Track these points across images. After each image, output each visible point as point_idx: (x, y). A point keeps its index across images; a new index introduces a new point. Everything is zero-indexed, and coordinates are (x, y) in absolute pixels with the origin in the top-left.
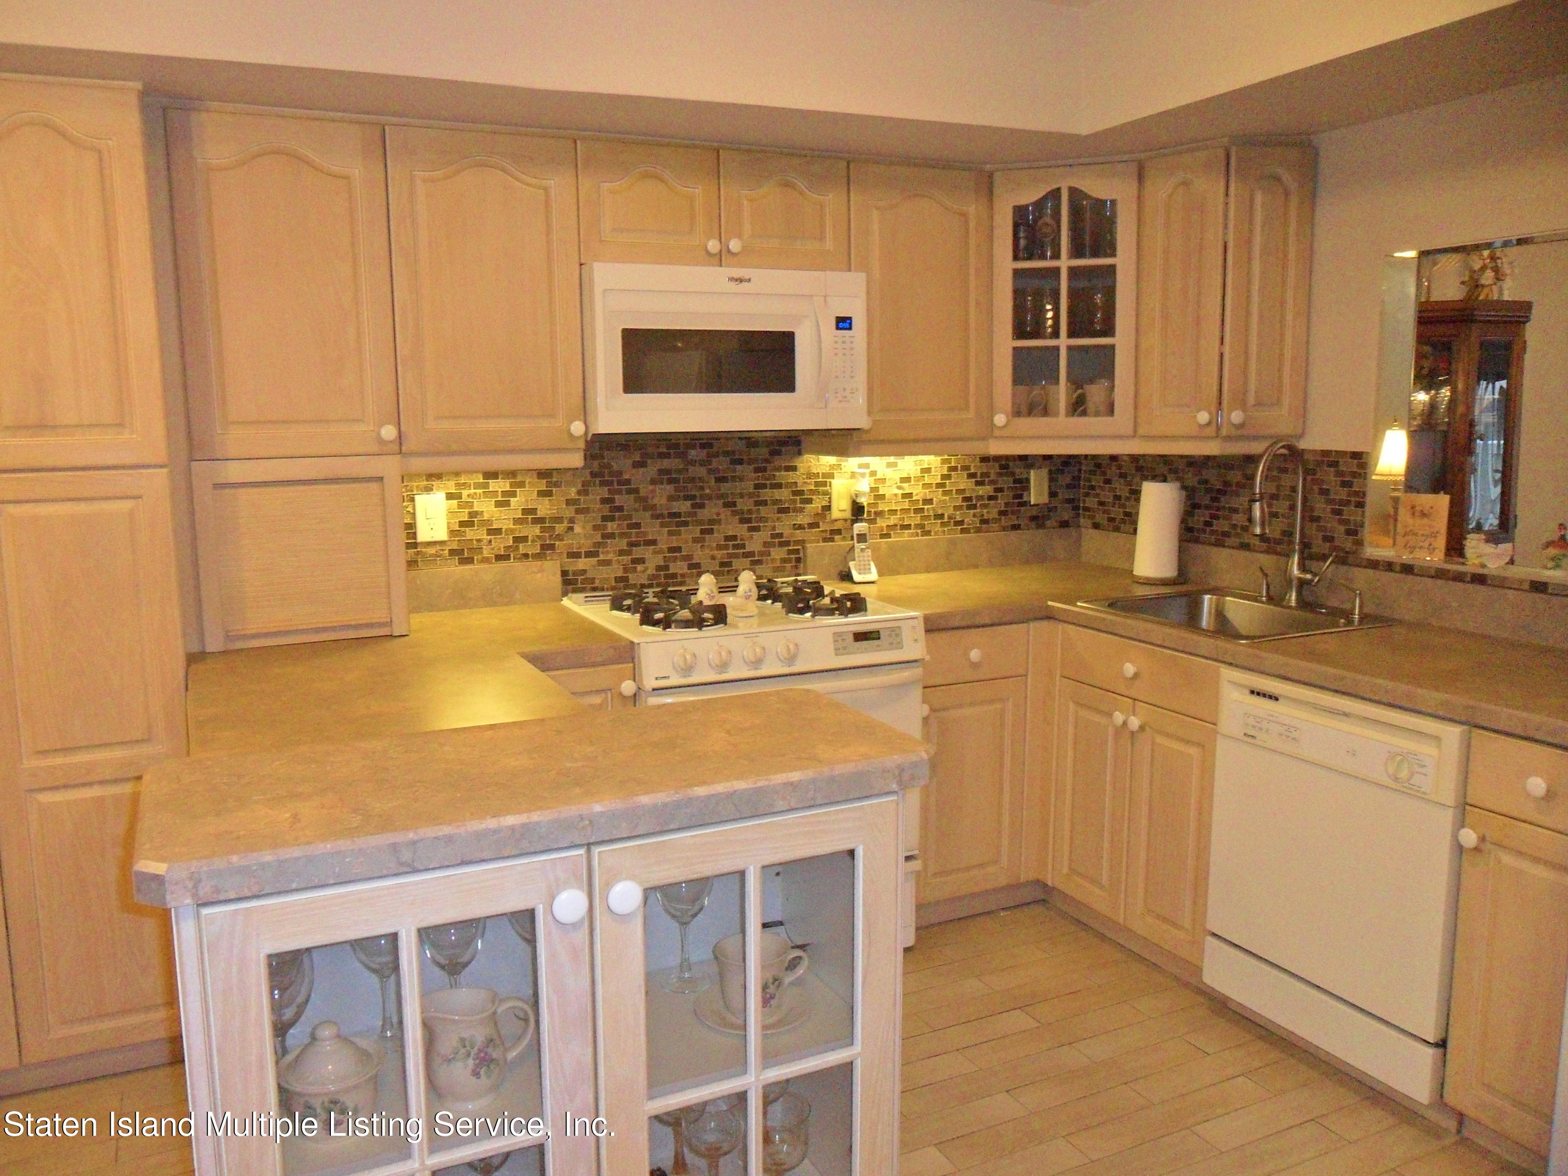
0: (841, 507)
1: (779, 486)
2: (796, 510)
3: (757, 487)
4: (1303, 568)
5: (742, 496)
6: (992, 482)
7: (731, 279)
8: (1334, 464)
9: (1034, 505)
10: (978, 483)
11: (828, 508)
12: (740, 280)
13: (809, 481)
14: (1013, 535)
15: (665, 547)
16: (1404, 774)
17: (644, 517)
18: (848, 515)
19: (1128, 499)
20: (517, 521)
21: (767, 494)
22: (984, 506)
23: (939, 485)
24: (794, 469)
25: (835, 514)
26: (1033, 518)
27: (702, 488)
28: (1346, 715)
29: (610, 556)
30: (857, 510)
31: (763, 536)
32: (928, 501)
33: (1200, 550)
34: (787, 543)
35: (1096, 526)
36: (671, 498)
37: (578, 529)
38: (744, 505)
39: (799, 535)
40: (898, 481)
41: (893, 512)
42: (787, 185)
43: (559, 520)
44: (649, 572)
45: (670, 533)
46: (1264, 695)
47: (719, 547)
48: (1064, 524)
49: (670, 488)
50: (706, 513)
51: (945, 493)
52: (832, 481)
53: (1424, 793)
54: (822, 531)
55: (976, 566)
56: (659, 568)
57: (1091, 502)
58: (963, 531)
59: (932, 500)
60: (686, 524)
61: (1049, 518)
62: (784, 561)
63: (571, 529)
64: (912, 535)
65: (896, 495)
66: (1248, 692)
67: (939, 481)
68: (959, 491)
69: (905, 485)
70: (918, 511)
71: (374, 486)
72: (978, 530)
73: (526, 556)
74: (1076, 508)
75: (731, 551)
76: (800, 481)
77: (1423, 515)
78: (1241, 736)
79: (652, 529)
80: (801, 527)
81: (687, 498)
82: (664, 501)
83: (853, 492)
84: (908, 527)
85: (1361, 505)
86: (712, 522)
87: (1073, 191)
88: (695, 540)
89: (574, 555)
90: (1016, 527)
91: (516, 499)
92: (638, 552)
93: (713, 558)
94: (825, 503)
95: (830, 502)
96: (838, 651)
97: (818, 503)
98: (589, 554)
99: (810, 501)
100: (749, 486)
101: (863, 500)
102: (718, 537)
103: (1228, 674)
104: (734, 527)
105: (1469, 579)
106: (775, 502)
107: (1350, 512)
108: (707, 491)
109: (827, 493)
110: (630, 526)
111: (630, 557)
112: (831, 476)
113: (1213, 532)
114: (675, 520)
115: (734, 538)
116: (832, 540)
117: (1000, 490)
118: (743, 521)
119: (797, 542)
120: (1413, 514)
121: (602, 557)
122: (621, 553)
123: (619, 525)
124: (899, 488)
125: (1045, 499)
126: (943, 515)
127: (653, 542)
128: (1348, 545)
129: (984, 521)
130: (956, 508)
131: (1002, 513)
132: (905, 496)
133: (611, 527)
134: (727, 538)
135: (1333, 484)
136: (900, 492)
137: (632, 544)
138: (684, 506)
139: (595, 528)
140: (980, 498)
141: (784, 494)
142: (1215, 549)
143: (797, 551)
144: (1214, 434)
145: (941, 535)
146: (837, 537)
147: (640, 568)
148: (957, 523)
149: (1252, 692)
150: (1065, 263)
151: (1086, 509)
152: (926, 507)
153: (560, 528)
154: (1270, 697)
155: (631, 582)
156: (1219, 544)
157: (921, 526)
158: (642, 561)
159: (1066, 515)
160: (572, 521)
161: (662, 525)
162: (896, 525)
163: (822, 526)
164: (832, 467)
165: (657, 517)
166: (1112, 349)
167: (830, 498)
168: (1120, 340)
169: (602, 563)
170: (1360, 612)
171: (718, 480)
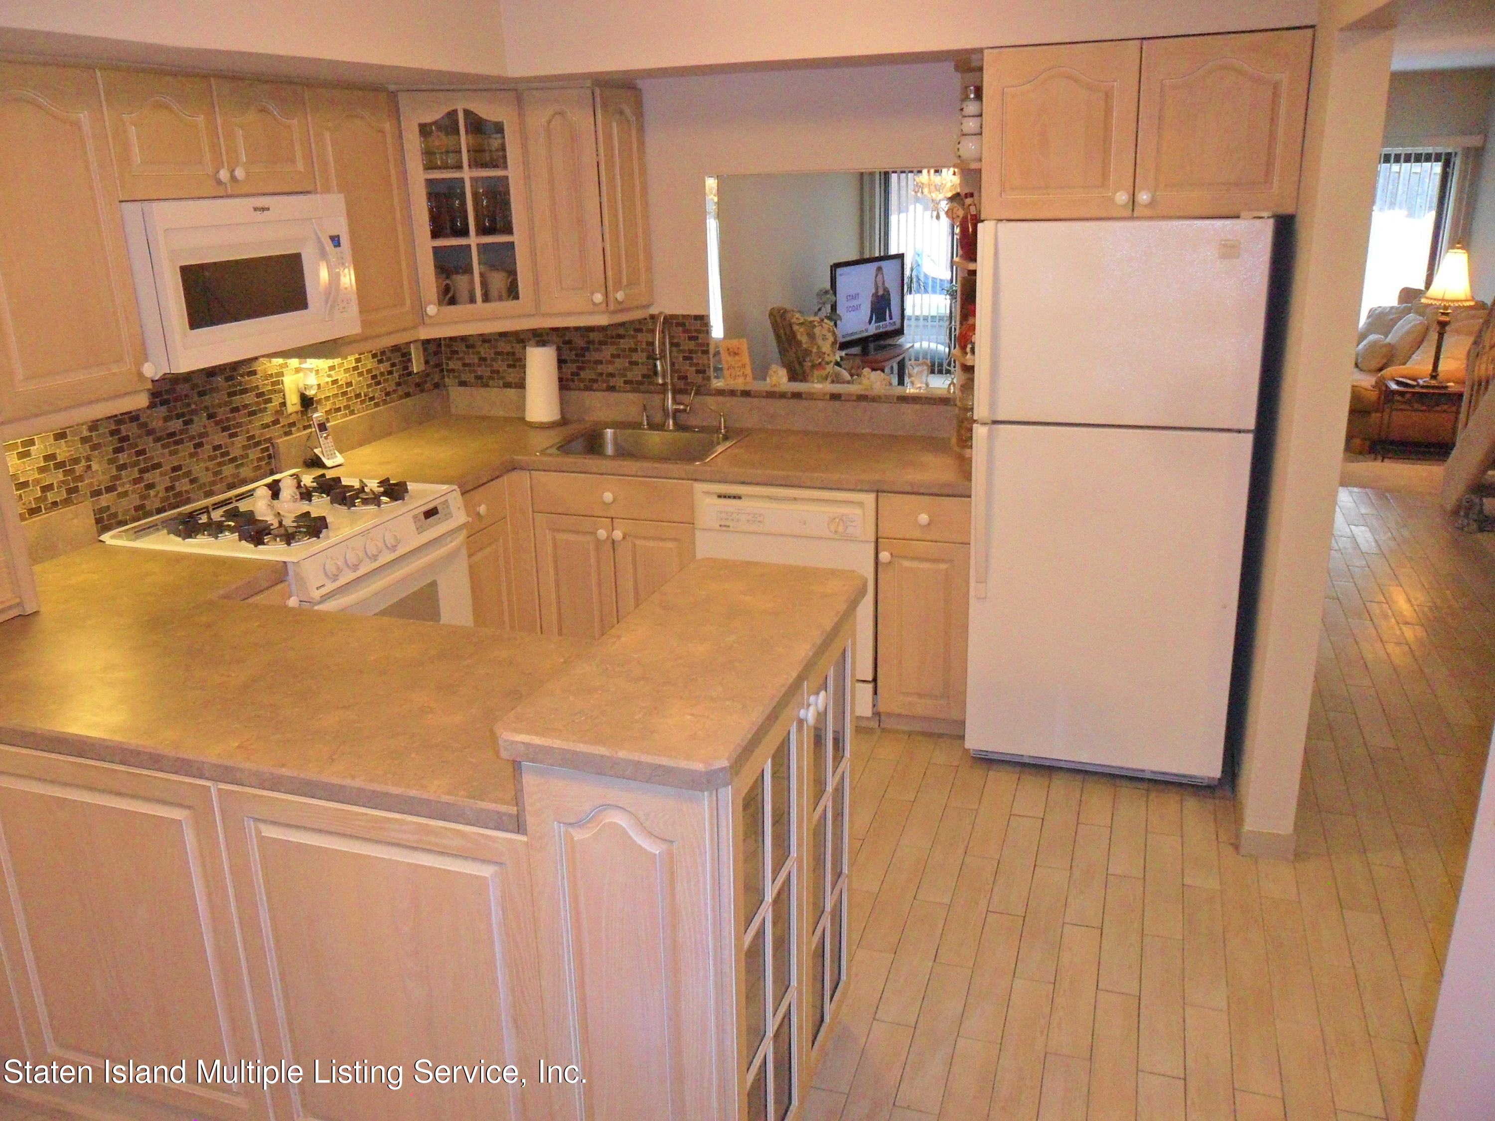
0: (293, 401)
1: (245, 391)
2: (261, 411)
3: (231, 395)
4: (675, 401)
5: (219, 406)
6: (389, 359)
8: (683, 325)
9: (417, 373)
10: (380, 362)
11: (284, 404)
12: (264, 209)
13: (266, 382)
14: (408, 401)
15: (169, 468)
16: (841, 529)
17: (148, 442)
18: (298, 407)
19: (493, 360)
20: (40, 470)
21: (237, 400)
22: (386, 380)
23: (356, 368)
24: (254, 373)
25: (290, 409)
26: (418, 385)
27: (189, 405)
28: (795, 499)
29: (128, 487)
30: (307, 402)
31: (240, 441)
32: (349, 384)
33: (574, 394)
34: (258, 444)
35: (463, 384)
36: (166, 419)
37: (95, 466)
38: (223, 414)
39: (267, 433)
40: (327, 370)
41: (327, 398)
42: (263, 110)
43: (77, 461)
44: (161, 495)
45: (172, 453)
46: (729, 497)
47: (211, 458)
48: (436, 386)
49: (163, 410)
50: (195, 428)
51: (360, 374)
52: (284, 379)
53: (855, 537)
54: (283, 427)
55: (390, 434)
56: (167, 489)
57: (452, 365)
58: (377, 405)
59: (351, 382)
60: (181, 442)
61: (426, 382)
62: (260, 459)
63: (89, 467)
64: (346, 415)
65: (327, 383)
66: (716, 497)
67: (354, 365)
68: (369, 371)
69: (332, 373)
70: (344, 394)
72: (385, 402)
73: (55, 504)
74: (442, 370)
75: (219, 460)
76: (260, 383)
77: (736, 354)
78: (718, 528)
79: (157, 452)
80: (266, 426)
81: (178, 416)
82: (161, 423)
83: (301, 385)
84: (338, 410)
85: (706, 352)
86: (201, 435)
87: (467, 112)
88: (192, 455)
89: (97, 493)
90: (407, 395)
91: (35, 447)
92: (149, 477)
93: (207, 469)
94: (281, 400)
95: (284, 399)
96: (420, 530)
97: (276, 403)
98: (109, 489)
99: (270, 401)
100: (223, 396)
101: (311, 393)
102: (208, 447)
103: (699, 487)
104: (219, 438)
105: (790, 396)
106: (245, 406)
107: (698, 358)
108: (193, 407)
109: (282, 391)
110: (139, 453)
111: (142, 485)
112: (281, 374)
113: (581, 380)
114: (172, 439)
115: (219, 447)
116: (290, 433)
117: (393, 365)
118: (224, 429)
119: (266, 441)
120: (729, 354)
121: (120, 490)
122: (136, 481)
123: (129, 455)
124: (329, 376)
125: (422, 367)
126: (360, 394)
127: (158, 466)
128: (699, 379)
129: (388, 394)
130: (369, 386)
131: (398, 384)
132: (335, 382)
133: (123, 458)
134: (217, 448)
135: (683, 338)
136: (330, 380)
137: (142, 471)
138: (176, 425)
139: (111, 461)
140: (382, 374)
141: (249, 398)
142: (586, 394)
143: (267, 449)
144: (604, 310)
145: (362, 413)
146: (293, 429)
147: (152, 493)
148: (372, 399)
149: (720, 496)
150: (467, 174)
151: (453, 371)
152: (348, 389)
153: (79, 469)
154: (735, 497)
155: (148, 508)
156: (588, 389)
157: (347, 407)
158: (150, 486)
159: (437, 378)
160: (88, 459)
161: (164, 447)
162: (331, 410)
163: (283, 422)
164: (281, 366)
165: (157, 440)
166: (511, 245)
167: (284, 395)
168: (518, 237)
169: (125, 494)
170: (725, 427)
171: (202, 394)
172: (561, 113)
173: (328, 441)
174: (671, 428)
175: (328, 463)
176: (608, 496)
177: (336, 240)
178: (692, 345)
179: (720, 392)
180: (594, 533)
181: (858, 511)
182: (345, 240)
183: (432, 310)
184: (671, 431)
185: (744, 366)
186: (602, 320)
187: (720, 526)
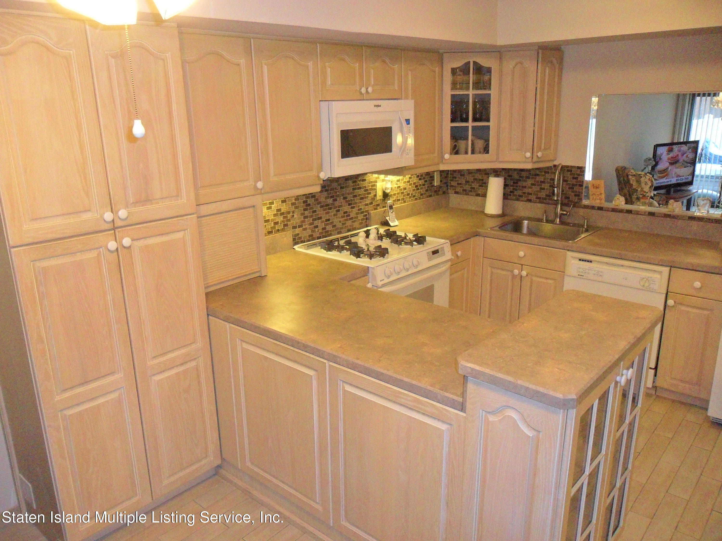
0: (380, 194)
1: (360, 188)
2: (365, 198)
3: (354, 189)
4: (561, 209)
5: (349, 194)
6: (424, 178)
7: (375, 106)
8: (571, 171)
9: (436, 186)
10: (420, 179)
11: (375, 195)
12: (378, 106)
13: (369, 185)
14: (430, 199)
15: (324, 220)
16: (647, 284)
17: (318, 208)
18: (382, 198)
19: (473, 182)
20: (275, 215)
21: (356, 192)
22: (421, 188)
23: (409, 182)
24: (365, 180)
25: (378, 198)
26: (435, 191)
27: (336, 193)
28: (622, 266)
29: (307, 226)
30: (386, 195)
31: (355, 210)
32: (405, 189)
33: (511, 202)
34: (362, 213)
35: (456, 193)
36: (326, 198)
37: (295, 216)
38: (350, 197)
39: (367, 208)
40: (396, 181)
41: (395, 194)
42: (384, 61)
43: (289, 213)
44: (320, 231)
45: (326, 213)
46: (585, 261)
47: (342, 217)
48: (444, 193)
49: (325, 194)
50: (337, 203)
51: (410, 185)
52: (377, 184)
53: (655, 290)
54: (374, 206)
55: (421, 213)
56: (323, 229)
57: (453, 183)
58: (416, 199)
59: (406, 188)
60: (330, 209)
61: (439, 191)
62: (362, 220)
63: (293, 216)
64: (402, 203)
65: (395, 187)
66: (578, 260)
67: (408, 180)
68: (414, 183)
69: (398, 183)
70: (402, 193)
71: (251, 209)
72: (420, 198)
73: (278, 230)
74: (447, 186)
75: (345, 218)
76: (367, 185)
77: (597, 188)
78: (577, 276)
79: (320, 212)
80: (367, 205)
81: (332, 197)
82: (324, 200)
83: (384, 188)
84: (399, 200)
85: (581, 186)
86: (340, 206)
87: (475, 63)
89: (294, 227)
90: (430, 196)
91: (274, 205)
92: (316, 223)
93: (340, 222)
94: (375, 194)
95: (376, 193)
96: (430, 259)
97: (372, 195)
98: (300, 226)
99: (370, 193)
100: (351, 190)
101: (388, 191)
102: (341, 212)
103: (570, 254)
104: (347, 208)
106: (359, 195)
107: (576, 188)
108: (338, 193)
109: (376, 189)
110: (313, 212)
111: (313, 226)
112: (376, 182)
113: (514, 195)
114: (327, 207)
115: (346, 212)
116: (376, 209)
117: (426, 181)
118: (349, 205)
119: (366, 211)
120: (594, 188)
121: (304, 227)
122: (311, 224)
123: (309, 212)
124: (397, 184)
125: (439, 183)
126: (409, 194)
127: (320, 218)
128: (576, 199)
129: (422, 195)
130: (414, 190)
131: (427, 191)
132: (399, 187)
133: (307, 213)
134: (345, 213)
135: (570, 178)
136: (397, 186)
137: (314, 220)
138: (330, 201)
139: (302, 214)
140: (420, 185)
141: (361, 192)
142: (516, 202)
143: (366, 215)
144: (531, 161)
145: (409, 202)
146: (378, 207)
147: (316, 230)
148: (414, 196)
149: (580, 260)
150: (471, 92)
151: (452, 186)
152: (404, 191)
153: (289, 216)
154: (588, 261)
155: (314, 236)
156: (518, 200)
157: (403, 199)
158: (317, 227)
159: (445, 189)
160: (293, 212)
161: (324, 210)
162: (395, 200)
163: (374, 203)
164: (376, 178)
165: (322, 207)
166: (488, 127)
167: (376, 191)
168: (492, 124)
169: (305, 229)
170: (587, 225)
171: (342, 188)
172: (521, 63)
173: (393, 214)
174: (558, 223)
175: (392, 224)
176: (522, 254)
177: (408, 121)
178: (574, 181)
179: (586, 207)
180: (512, 271)
181: (657, 276)
182: (412, 122)
183: (447, 156)
184: (558, 224)
185: (601, 194)
186: (529, 166)
187: (579, 275)
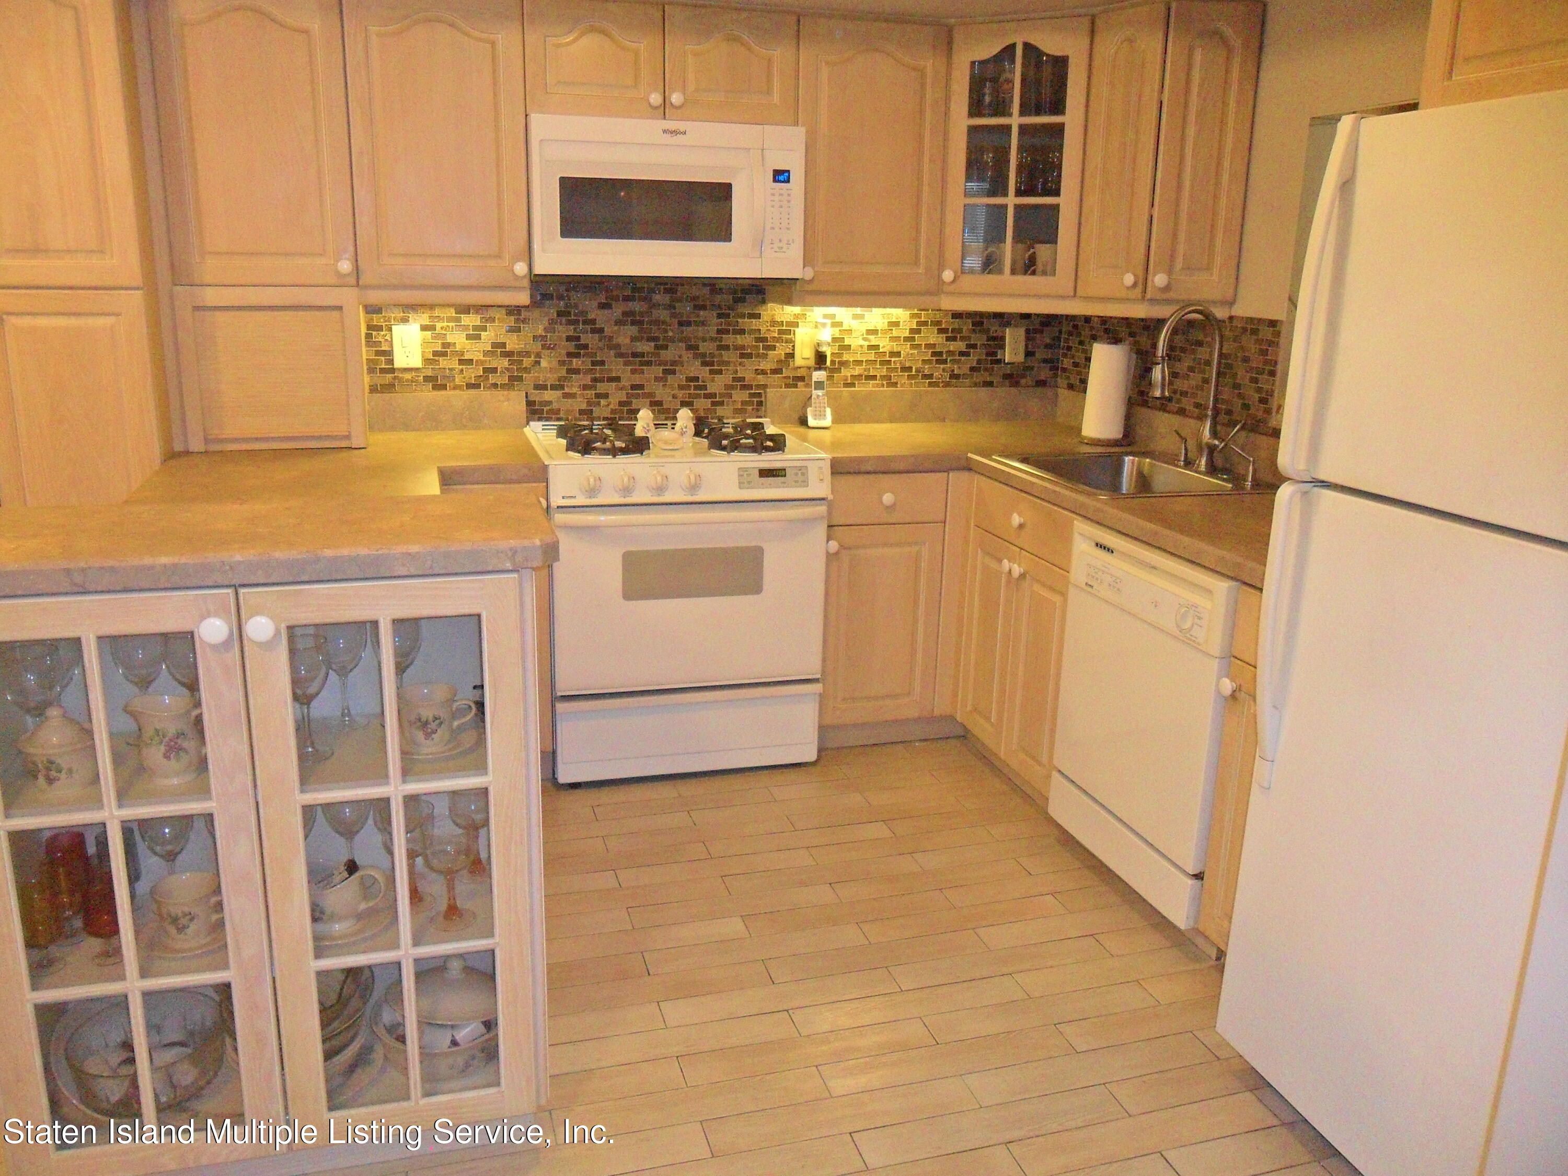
0: (804, 355)
1: (742, 332)
2: (759, 356)
3: (720, 332)
5: (704, 340)
7: (665, 131)
9: (1008, 364)
10: (948, 339)
11: (791, 356)
12: (674, 132)
13: (772, 329)
14: (984, 392)
15: (627, 384)
16: (1187, 625)
17: (609, 356)
18: (812, 363)
20: (486, 353)
21: (729, 339)
22: (954, 361)
23: (906, 339)
24: (758, 316)
25: (798, 361)
26: (1007, 377)
27: (666, 331)
29: (575, 390)
30: (821, 359)
31: (725, 379)
32: (895, 354)
34: (750, 388)
35: (1070, 386)
36: (633, 339)
37: (544, 363)
38: (704, 347)
39: (761, 380)
40: (865, 332)
41: (859, 363)
42: (734, 40)
43: (528, 354)
44: (612, 406)
45: (633, 372)
46: (1104, 548)
47: (681, 387)
48: (1041, 383)
49: (633, 330)
50: (668, 355)
51: (913, 347)
52: (797, 330)
53: (1199, 644)
54: (785, 377)
56: (621, 404)
58: (930, 384)
59: (899, 352)
60: (649, 363)
61: (1024, 376)
62: (744, 403)
63: (538, 363)
64: (878, 385)
65: (861, 346)
66: (1094, 544)
67: (907, 335)
69: (872, 337)
70: (883, 363)
71: (335, 314)
72: (947, 385)
73: (495, 385)
74: (1054, 368)
75: (692, 391)
76: (763, 329)
78: (1084, 585)
79: (616, 367)
80: (763, 372)
81: (650, 339)
82: (628, 341)
83: (816, 341)
84: (874, 377)
86: (674, 363)
87: (1027, 46)
88: (657, 379)
89: (540, 387)
90: (989, 384)
91: (486, 333)
92: (602, 387)
93: (674, 397)
94: (788, 351)
95: (793, 350)
96: (741, 485)
97: (781, 351)
98: (554, 388)
99: (773, 348)
100: (712, 331)
101: (823, 349)
102: (681, 378)
103: (1080, 526)
104: (695, 368)
106: (738, 347)
108: (670, 334)
109: (792, 341)
110: (593, 363)
111: (594, 392)
112: (796, 325)
114: (638, 360)
115: (696, 379)
116: (796, 386)
117: (974, 346)
118: (704, 364)
119: (758, 386)
121: (567, 390)
122: (585, 387)
123: (583, 362)
124: (865, 339)
125: (1021, 358)
126: (911, 368)
127: (617, 379)
129: (954, 376)
130: (927, 362)
131: (974, 369)
132: (871, 347)
133: (576, 362)
134: (690, 379)
136: (866, 343)
137: (595, 380)
138: (646, 347)
139: (562, 363)
140: (950, 353)
141: (746, 340)
143: (760, 395)
144: (1140, 296)
145: (907, 387)
146: (800, 384)
147: (603, 402)
148: (925, 376)
149: (1097, 546)
150: (1015, 120)
151: (1065, 370)
152: (893, 359)
153: (527, 362)
154: (1108, 550)
157: (888, 378)
158: (606, 396)
159: (1045, 374)
160: (538, 355)
161: (626, 364)
162: (861, 375)
163: (785, 373)
164: (797, 316)
165: (620, 355)
166: (1056, 208)
167: (794, 346)
168: (1066, 201)
169: (567, 396)
171: (681, 324)
173: (821, 401)
175: (811, 422)
176: (1016, 520)
177: (781, 176)
182: (797, 176)
183: (948, 275)
